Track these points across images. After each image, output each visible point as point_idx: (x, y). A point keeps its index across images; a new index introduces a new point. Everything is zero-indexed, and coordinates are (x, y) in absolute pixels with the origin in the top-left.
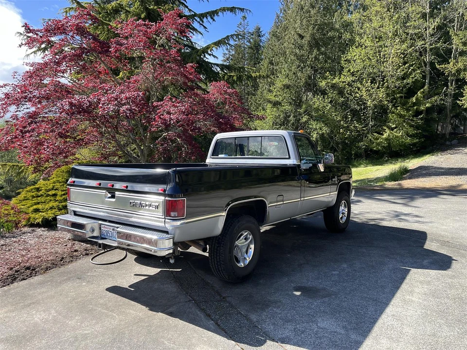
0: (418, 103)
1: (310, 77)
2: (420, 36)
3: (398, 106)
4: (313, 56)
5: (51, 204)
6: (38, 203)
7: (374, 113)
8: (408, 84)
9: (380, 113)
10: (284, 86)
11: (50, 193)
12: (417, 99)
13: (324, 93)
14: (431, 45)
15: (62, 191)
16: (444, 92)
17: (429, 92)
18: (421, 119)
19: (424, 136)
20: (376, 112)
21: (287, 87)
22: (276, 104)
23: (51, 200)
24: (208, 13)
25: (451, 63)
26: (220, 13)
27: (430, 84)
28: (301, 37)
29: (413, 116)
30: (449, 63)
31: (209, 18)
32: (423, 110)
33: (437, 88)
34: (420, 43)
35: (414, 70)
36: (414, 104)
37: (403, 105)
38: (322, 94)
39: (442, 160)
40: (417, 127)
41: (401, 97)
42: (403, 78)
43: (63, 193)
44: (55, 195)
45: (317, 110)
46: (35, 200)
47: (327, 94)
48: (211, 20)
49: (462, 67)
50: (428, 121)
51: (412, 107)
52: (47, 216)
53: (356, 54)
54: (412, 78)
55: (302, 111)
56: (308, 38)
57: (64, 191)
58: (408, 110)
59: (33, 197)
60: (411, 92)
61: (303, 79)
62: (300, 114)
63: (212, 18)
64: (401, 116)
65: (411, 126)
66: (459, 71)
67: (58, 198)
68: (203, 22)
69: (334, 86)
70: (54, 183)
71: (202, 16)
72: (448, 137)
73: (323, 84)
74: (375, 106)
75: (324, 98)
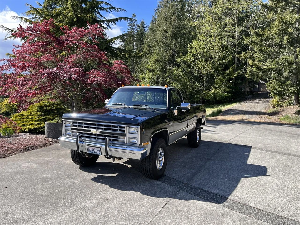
0: (230, 74)
1: (171, 56)
2: (232, 37)
3: (220, 75)
4: (173, 43)
5: (31, 122)
6: (24, 122)
7: (207, 78)
8: (225, 63)
9: (210, 78)
10: (156, 60)
11: (29, 117)
12: (229, 71)
13: (179, 65)
14: (238, 41)
15: (36, 116)
16: (245, 68)
17: (236, 68)
18: (232, 83)
19: (234, 93)
20: (208, 78)
21: (158, 61)
22: (151, 71)
23: (30, 121)
24: (112, 20)
25: (243, 54)
26: (119, 20)
27: (237, 64)
28: (167, 32)
29: (227, 81)
30: (242, 54)
31: (113, 23)
32: (233, 78)
33: (241, 66)
34: (231, 40)
35: (229, 55)
36: (228, 74)
37: (223, 74)
38: (178, 66)
39: (240, 106)
40: (230, 87)
41: (222, 70)
42: (223, 60)
43: (37, 117)
44: (32, 118)
45: (175, 75)
46: (21, 121)
47: (181, 66)
48: (114, 24)
49: (248, 56)
50: (235, 84)
51: (227, 76)
52: (31, 128)
53: (195, 44)
54: (228, 59)
55: (166, 75)
56: (170, 33)
57: (37, 116)
58: (225, 77)
59: (20, 119)
60: (227, 67)
61: (167, 57)
62: (166, 77)
63: (114, 23)
64: (221, 81)
65: (227, 86)
66: (247, 58)
67: (34, 119)
68: (109, 24)
69: (185, 62)
70: (31, 112)
71: (109, 21)
72: (246, 93)
73: (179, 60)
74: (207, 75)
75: (179, 68)
